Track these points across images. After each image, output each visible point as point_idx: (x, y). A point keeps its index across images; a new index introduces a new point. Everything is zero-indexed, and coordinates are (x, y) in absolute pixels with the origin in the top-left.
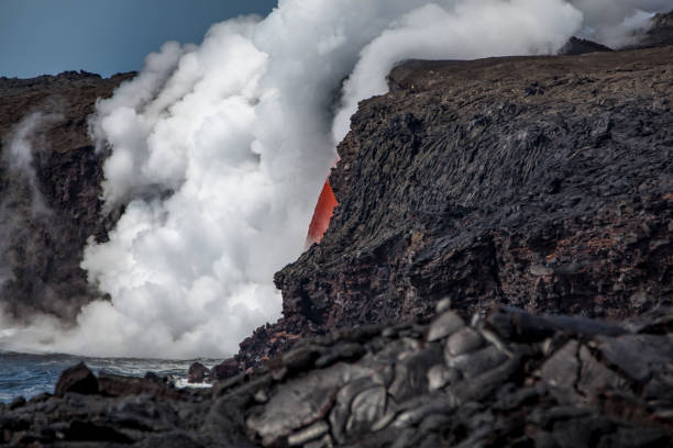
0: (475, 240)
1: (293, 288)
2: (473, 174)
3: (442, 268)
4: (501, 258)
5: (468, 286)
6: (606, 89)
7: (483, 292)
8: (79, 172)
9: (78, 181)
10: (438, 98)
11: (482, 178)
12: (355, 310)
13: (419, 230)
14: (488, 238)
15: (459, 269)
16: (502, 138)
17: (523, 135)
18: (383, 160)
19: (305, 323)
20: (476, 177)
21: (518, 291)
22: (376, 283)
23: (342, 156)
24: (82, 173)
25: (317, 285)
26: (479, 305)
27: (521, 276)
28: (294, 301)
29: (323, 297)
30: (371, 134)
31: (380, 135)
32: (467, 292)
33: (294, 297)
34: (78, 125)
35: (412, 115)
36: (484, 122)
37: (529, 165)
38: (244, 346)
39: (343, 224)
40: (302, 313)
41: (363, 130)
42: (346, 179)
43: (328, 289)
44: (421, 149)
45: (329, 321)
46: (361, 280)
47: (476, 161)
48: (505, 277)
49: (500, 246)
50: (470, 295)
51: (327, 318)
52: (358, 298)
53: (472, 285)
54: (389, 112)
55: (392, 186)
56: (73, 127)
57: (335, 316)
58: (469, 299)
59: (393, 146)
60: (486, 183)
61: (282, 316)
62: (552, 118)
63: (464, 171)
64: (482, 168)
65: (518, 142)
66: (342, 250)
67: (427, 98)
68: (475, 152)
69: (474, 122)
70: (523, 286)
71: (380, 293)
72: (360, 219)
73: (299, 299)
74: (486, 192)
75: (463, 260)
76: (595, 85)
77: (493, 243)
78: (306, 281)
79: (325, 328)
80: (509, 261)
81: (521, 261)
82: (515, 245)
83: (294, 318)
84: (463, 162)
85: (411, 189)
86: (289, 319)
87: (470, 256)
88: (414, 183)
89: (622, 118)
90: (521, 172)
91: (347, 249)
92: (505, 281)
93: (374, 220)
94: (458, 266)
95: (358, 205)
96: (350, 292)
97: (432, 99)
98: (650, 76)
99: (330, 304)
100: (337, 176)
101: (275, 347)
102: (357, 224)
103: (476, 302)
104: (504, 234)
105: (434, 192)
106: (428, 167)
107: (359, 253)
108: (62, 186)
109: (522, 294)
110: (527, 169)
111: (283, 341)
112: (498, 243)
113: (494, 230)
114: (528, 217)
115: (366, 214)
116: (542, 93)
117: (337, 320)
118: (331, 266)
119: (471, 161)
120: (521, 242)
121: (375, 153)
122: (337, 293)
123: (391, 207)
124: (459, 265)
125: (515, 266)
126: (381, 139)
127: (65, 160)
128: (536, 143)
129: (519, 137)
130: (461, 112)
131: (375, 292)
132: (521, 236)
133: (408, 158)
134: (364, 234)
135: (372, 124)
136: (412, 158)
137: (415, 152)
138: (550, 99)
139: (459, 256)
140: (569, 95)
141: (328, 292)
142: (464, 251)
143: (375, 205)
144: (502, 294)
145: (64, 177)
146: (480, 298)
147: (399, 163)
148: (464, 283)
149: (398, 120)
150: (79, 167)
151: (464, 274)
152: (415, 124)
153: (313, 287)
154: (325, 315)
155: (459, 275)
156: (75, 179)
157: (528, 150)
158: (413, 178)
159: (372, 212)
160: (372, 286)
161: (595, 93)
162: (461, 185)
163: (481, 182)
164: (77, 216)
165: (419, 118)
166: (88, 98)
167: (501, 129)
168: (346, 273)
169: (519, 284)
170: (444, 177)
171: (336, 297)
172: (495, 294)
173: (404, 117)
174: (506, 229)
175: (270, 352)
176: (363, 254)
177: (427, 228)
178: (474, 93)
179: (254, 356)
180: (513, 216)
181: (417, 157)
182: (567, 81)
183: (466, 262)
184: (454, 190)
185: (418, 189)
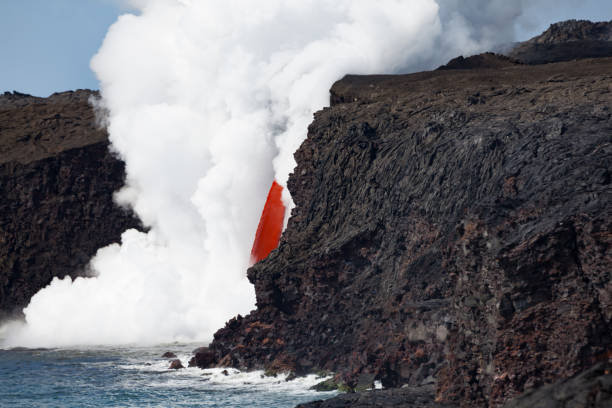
0: (557, 225)
1: (265, 282)
2: (433, 176)
3: (528, 251)
4: (581, 242)
5: (552, 267)
6: (542, 98)
7: (565, 273)
8: (41, 181)
9: (41, 189)
10: (388, 108)
11: (442, 179)
12: (324, 301)
13: (472, 220)
14: (569, 224)
15: (544, 252)
16: (458, 143)
17: (478, 140)
18: (344, 164)
19: (277, 314)
20: (436, 178)
21: (599, 271)
22: (343, 277)
23: (298, 163)
24: (45, 183)
25: (288, 279)
26: (561, 284)
27: (601, 258)
28: (267, 294)
29: (293, 290)
30: (329, 141)
31: (340, 142)
32: (551, 273)
33: (267, 290)
34: (36, 139)
35: (367, 124)
36: (437, 129)
37: (486, 166)
38: (217, 336)
39: (308, 224)
40: (274, 305)
41: (320, 138)
42: (304, 182)
43: (298, 283)
44: (379, 155)
45: (300, 311)
46: (329, 274)
47: (435, 164)
48: (586, 259)
49: (581, 230)
50: (553, 275)
51: (297, 309)
52: (326, 290)
53: (555, 266)
54: (344, 122)
55: (354, 188)
56: (31, 141)
57: (304, 307)
58: (552, 279)
59: (353, 152)
60: (446, 183)
61: (256, 308)
62: (503, 125)
63: (425, 173)
64: (441, 170)
65: (474, 147)
66: (309, 247)
67: (379, 108)
68: (434, 156)
69: (428, 129)
70: (603, 267)
71: (347, 286)
72: (324, 219)
73: (271, 292)
74: (446, 192)
75: (546, 245)
76: (532, 95)
77: (573, 229)
78: (277, 276)
79: (296, 318)
80: (589, 244)
81: (602, 244)
82: (596, 229)
83: (267, 310)
84: (422, 165)
85: (372, 190)
86: (262, 311)
87: (552, 240)
88: (374, 185)
89: (571, 123)
90: (479, 173)
91: (314, 246)
92: (586, 262)
93: (337, 220)
94: (542, 250)
95: (322, 206)
96: (319, 285)
97: (382, 109)
98: (582, 86)
99: (301, 295)
100: (295, 181)
101: (250, 336)
102: (321, 224)
103: (559, 281)
104: (585, 219)
105: (398, 193)
106: (387, 170)
107: (327, 250)
108: (26, 194)
109: (603, 273)
110: (483, 170)
111: (257, 331)
112: (578, 228)
113: (575, 216)
114: (606, 204)
115: (329, 215)
116: (484, 103)
117: (307, 310)
118: (300, 262)
119: (431, 164)
120: (602, 226)
121: (336, 158)
122: (307, 287)
123: (353, 207)
124: (543, 248)
125: (596, 248)
126: (342, 146)
127: (28, 171)
128: (492, 148)
129: (476, 142)
130: (411, 121)
131: (342, 285)
132: (602, 221)
133: (367, 163)
134: (328, 233)
135: (329, 132)
136: (371, 162)
137: (373, 157)
138: (491, 108)
139: (542, 240)
140: (509, 104)
141: (298, 286)
142: (548, 236)
143: (337, 206)
144: (582, 273)
145: (27, 186)
146: (563, 278)
147: (359, 167)
148: (548, 265)
149: (354, 128)
150: (41, 177)
151: (548, 257)
152: (370, 132)
153: (284, 281)
154: (295, 306)
155: (543, 258)
156: (38, 188)
157: (484, 153)
158: (373, 181)
159: (335, 212)
160: (340, 279)
161: (533, 102)
162: (422, 185)
163: (441, 183)
164: (40, 222)
165: (373, 126)
166: (40, 114)
167: (456, 135)
168: (315, 268)
169: (599, 265)
170: (406, 179)
171: (306, 290)
172: (576, 274)
173: (360, 125)
174: (586, 215)
175: (244, 341)
176: (331, 250)
177: (480, 218)
178: (420, 104)
179: (227, 344)
180: (591, 203)
181: (374, 162)
182: (505, 92)
183: (549, 246)
184: (416, 191)
185: (379, 190)
